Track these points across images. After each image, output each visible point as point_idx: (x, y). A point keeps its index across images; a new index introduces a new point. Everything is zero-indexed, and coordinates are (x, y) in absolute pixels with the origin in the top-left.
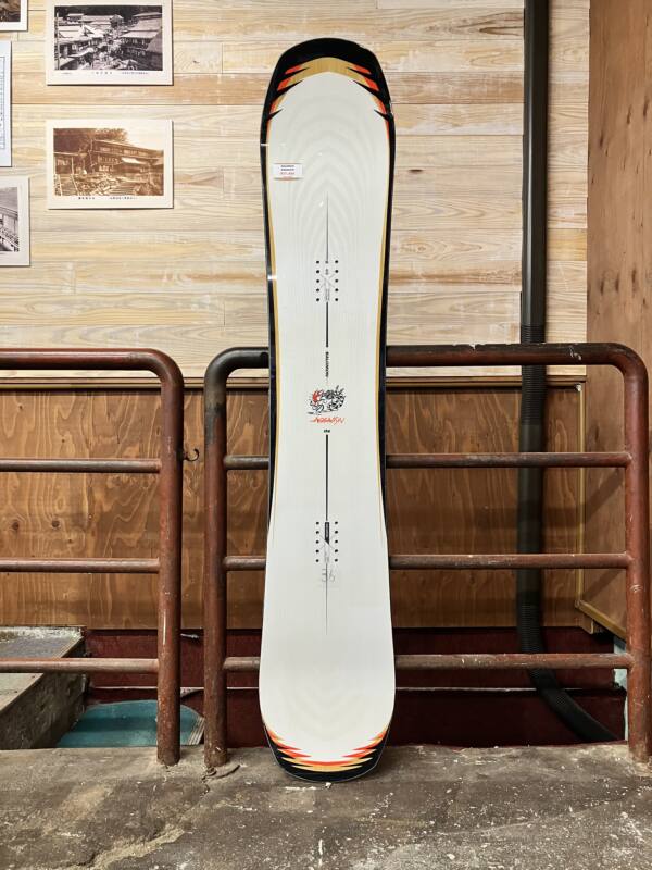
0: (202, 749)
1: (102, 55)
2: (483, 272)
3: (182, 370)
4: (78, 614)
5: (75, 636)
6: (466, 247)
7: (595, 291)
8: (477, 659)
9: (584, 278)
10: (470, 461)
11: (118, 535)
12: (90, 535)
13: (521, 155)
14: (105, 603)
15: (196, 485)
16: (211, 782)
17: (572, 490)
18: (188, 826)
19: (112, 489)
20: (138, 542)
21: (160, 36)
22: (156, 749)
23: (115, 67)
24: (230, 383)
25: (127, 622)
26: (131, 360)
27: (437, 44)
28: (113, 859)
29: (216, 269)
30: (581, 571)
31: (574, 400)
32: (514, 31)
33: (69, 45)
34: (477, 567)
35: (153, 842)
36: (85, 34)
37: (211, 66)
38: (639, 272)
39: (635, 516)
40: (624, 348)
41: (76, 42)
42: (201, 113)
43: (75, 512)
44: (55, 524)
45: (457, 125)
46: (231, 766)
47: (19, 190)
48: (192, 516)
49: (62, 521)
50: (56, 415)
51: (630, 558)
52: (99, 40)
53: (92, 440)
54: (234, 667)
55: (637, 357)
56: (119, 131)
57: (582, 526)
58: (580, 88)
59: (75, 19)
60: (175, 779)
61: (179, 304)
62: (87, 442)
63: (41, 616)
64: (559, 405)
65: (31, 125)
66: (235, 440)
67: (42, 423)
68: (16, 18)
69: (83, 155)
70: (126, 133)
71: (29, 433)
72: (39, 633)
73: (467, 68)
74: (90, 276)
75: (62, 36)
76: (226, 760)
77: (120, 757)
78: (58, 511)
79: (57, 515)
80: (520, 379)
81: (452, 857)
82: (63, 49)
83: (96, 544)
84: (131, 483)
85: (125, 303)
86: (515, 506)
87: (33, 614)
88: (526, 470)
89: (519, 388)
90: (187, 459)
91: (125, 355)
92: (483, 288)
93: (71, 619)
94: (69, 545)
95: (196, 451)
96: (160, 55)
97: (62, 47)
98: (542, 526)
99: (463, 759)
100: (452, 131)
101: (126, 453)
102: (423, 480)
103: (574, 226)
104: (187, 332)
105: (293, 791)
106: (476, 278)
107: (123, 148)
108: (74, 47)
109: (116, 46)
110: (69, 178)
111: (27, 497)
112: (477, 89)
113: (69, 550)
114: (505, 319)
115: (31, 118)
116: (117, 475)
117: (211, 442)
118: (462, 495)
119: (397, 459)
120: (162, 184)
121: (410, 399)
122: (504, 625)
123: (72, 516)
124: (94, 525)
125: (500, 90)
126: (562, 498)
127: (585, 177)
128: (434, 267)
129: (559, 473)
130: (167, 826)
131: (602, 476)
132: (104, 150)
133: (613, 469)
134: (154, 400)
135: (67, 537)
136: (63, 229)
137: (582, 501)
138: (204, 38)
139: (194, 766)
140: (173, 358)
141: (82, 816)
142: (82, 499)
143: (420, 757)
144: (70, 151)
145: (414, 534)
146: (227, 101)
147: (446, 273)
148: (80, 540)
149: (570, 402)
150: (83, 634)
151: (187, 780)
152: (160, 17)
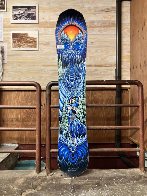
0: (46, 170)
1: (23, 17)
2: (107, 64)
3: (41, 86)
4: (17, 140)
5: (17, 145)
6: (103, 59)
7: (132, 69)
8: (106, 150)
9: (130, 65)
10: (104, 106)
11: (26, 123)
12: (20, 123)
13: (115, 39)
14: (24, 138)
15: (44, 112)
16: (47, 177)
17: (127, 112)
18: (42, 187)
19: (25, 113)
20: (31, 124)
21: (36, 13)
22: (35, 170)
23: (26, 20)
24: (52, 89)
25: (28, 142)
26: (30, 84)
27: (97, 14)
28: (26, 194)
29: (48, 64)
30: (129, 130)
31: (128, 92)
32: (114, 11)
33: (16, 15)
34: (106, 129)
35: (35, 190)
36: (19, 12)
37: (47, 19)
38: (142, 64)
39: (140, 118)
40: (138, 81)
41: (17, 14)
42: (45, 30)
43: (17, 118)
44: (12, 120)
45: (101, 32)
46: (52, 174)
47: (5, 47)
48: (43, 118)
49: (14, 120)
50: (12, 96)
51: (140, 127)
52: (22, 14)
53: (21, 102)
54: (53, 151)
55: (141, 83)
56: (27, 33)
57: (129, 120)
58: (128, 24)
59: (17, 9)
60: (40, 176)
61: (40, 72)
62: (19, 102)
63: (9, 141)
64: (124, 94)
65: (7, 32)
66: (53, 102)
67: (9, 98)
68: (4, 9)
69: (19, 39)
70: (28, 34)
71: (7, 100)
72: (9, 145)
73: (103, 20)
74: (20, 65)
75: (14, 13)
76: (51, 172)
77: (27, 172)
78: (13, 117)
79: (13, 118)
80: (116, 88)
81: (101, 193)
82: (14, 16)
83: (22, 125)
84: (29, 111)
85: (28, 71)
86: (115, 116)
87: (7, 141)
88: (117, 108)
89: (115, 90)
90: (42, 106)
91: (29, 83)
92: (107, 68)
93: (16, 141)
94: (16, 125)
95: (44, 104)
96: (36, 17)
97: (14, 15)
98: (121, 120)
99: (103, 172)
100: (100, 33)
101: (28, 104)
102: (94, 110)
103: (127, 54)
104: (42, 78)
105: (66, 179)
106: (106, 65)
107: (28, 37)
108: (17, 15)
109: (26, 15)
110: (16, 44)
111: (6, 114)
112: (106, 24)
113: (16, 126)
114: (112, 75)
115: (7, 31)
116: (26, 109)
117: (47, 102)
118: (103, 114)
119: (88, 105)
120: (36, 45)
121: (91, 92)
122: (112, 143)
123: (16, 118)
124: (21, 121)
125: (111, 24)
126: (125, 114)
127: (129, 43)
128: (96, 63)
129: (124, 109)
130: (38, 187)
131: (134, 109)
132: (23, 38)
133: (136, 108)
134: (34, 93)
135: (15, 123)
136: (14, 55)
137: (129, 115)
138: (45, 13)
139: (44, 174)
140: (39, 83)
141: (19, 185)
142: (18, 115)
143: (94, 172)
144: (16, 38)
145: (92, 122)
146: (50, 27)
147: (99, 65)
148: (18, 124)
149: (127, 93)
150: (19, 145)
151: (42, 177)
152: (36, 9)
